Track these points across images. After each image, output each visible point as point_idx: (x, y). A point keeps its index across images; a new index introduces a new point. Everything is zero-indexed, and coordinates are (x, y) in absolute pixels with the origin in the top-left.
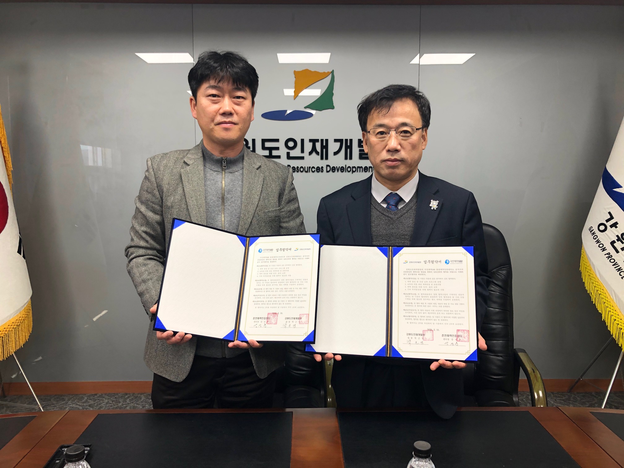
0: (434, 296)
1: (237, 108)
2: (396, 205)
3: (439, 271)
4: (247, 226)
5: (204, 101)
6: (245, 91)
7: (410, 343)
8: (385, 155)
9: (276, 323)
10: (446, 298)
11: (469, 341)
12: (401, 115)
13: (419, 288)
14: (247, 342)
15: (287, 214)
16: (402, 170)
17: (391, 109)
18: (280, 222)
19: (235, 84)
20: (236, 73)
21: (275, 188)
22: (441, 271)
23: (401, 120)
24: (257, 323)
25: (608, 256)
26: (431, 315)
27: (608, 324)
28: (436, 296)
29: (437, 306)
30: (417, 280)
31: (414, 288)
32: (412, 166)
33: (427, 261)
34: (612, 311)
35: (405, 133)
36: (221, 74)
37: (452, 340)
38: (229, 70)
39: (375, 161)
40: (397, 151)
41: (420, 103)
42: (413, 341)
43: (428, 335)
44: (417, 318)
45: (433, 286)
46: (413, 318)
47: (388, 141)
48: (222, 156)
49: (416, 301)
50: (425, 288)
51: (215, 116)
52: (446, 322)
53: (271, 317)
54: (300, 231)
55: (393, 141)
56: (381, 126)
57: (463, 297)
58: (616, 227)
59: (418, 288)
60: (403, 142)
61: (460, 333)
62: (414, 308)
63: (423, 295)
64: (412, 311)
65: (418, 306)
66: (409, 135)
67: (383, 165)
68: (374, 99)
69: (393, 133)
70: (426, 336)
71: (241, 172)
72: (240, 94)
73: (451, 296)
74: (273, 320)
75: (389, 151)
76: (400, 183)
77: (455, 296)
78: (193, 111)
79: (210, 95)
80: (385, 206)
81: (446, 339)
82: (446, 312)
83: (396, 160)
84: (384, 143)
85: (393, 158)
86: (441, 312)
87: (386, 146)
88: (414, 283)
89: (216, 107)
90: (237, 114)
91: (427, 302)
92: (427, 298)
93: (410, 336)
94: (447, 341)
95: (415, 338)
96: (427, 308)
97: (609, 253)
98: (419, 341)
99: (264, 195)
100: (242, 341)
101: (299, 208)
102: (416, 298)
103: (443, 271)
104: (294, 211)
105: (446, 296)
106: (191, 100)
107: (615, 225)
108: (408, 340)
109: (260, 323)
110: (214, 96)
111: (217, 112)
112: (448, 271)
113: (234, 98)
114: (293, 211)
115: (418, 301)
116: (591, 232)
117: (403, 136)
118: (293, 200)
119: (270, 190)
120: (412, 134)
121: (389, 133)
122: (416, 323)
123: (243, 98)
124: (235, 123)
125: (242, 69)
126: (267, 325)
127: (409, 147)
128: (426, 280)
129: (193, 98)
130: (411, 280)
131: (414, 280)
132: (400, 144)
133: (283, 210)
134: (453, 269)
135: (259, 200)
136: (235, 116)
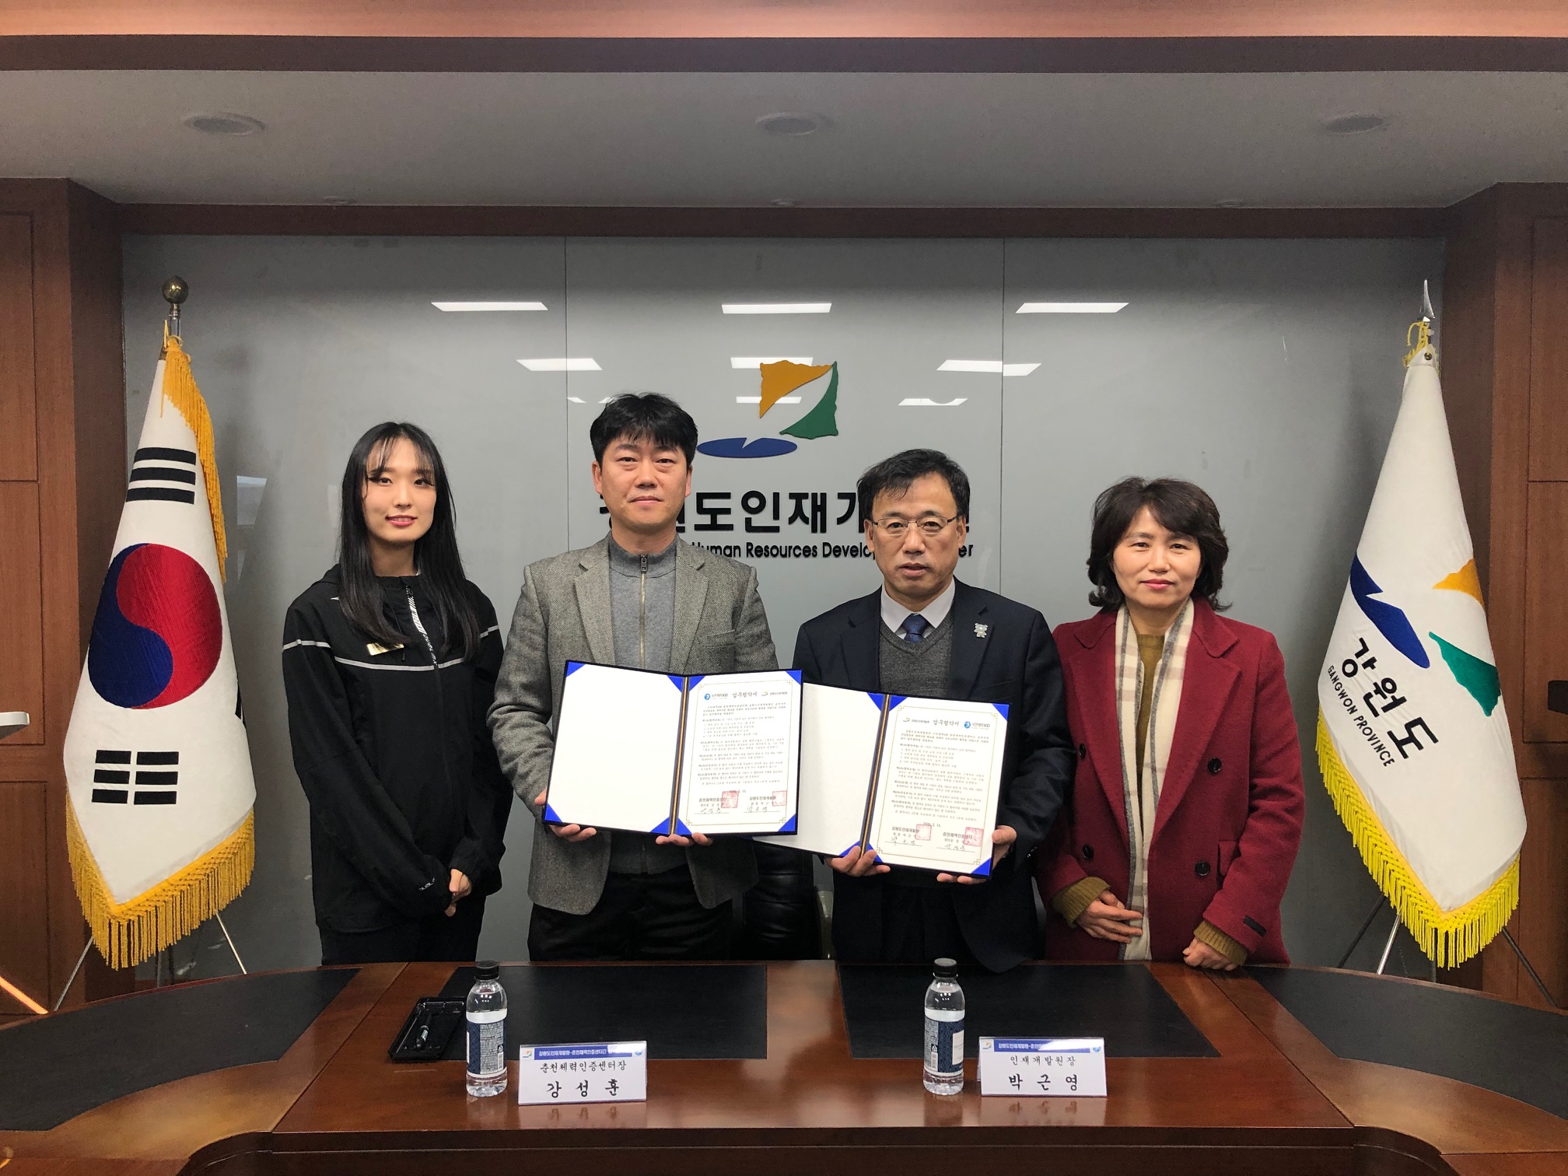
0: (940, 774)
1: (661, 476)
2: (921, 634)
3: (954, 737)
4: (684, 660)
5: (612, 467)
6: (674, 451)
7: (895, 842)
8: (902, 559)
9: (736, 807)
10: (957, 779)
11: (981, 845)
12: (925, 499)
13: (921, 762)
14: (689, 836)
15: (747, 640)
16: (927, 582)
17: (910, 489)
18: (736, 653)
19: (660, 442)
20: (661, 427)
21: (725, 601)
22: (956, 737)
23: (925, 506)
24: (706, 807)
25: (1360, 722)
26: (933, 803)
27: (1364, 853)
28: (943, 774)
29: (942, 790)
30: (920, 748)
31: (913, 761)
32: (942, 578)
33: (939, 721)
34: (1369, 828)
35: (931, 525)
36: (638, 428)
37: (957, 841)
38: (651, 422)
39: (886, 567)
40: (919, 552)
41: (953, 480)
42: (900, 839)
43: (924, 832)
44: (912, 805)
45: (942, 759)
46: (905, 805)
47: (906, 537)
48: (640, 551)
49: (914, 780)
50: (930, 762)
51: (629, 489)
52: (952, 814)
53: (728, 797)
54: (771, 666)
55: (914, 538)
56: (894, 515)
57: (983, 780)
58: (1373, 667)
59: (919, 761)
60: (928, 539)
61: (969, 833)
62: (909, 790)
63: (925, 772)
64: (906, 795)
65: (915, 787)
66: (936, 528)
67: (898, 575)
68: (883, 474)
69: (913, 525)
70: (920, 834)
71: (671, 575)
72: (666, 455)
73: (966, 777)
74: (731, 802)
75: (907, 552)
76: (924, 600)
77: (971, 777)
78: (596, 483)
79: (622, 459)
80: (903, 636)
81: (949, 840)
82: (954, 800)
83: (918, 567)
84: (900, 540)
85: (913, 562)
86: (947, 799)
87: (902, 546)
88: (914, 752)
89: (631, 475)
90: (662, 485)
91: (930, 782)
92: (930, 777)
93: (897, 832)
94: (950, 843)
95: (905, 835)
96: (928, 792)
97: (1362, 717)
98: (909, 840)
99: (708, 610)
100: (682, 836)
101: (767, 631)
102: (914, 776)
103: (959, 738)
104: (759, 636)
105: (958, 775)
106: (594, 466)
107: (1370, 663)
108: (894, 836)
109: (710, 807)
110: (628, 459)
111: (631, 483)
112: (967, 738)
113: (658, 462)
114: (757, 636)
115: (916, 781)
116: (1331, 676)
117: (927, 530)
118: (757, 618)
119: (718, 602)
120: (941, 528)
121: (907, 527)
122: (909, 813)
123: (671, 461)
124: (659, 498)
125: (673, 419)
126: (722, 810)
127: (937, 547)
128: (932, 750)
129: (596, 463)
130: (911, 748)
131: (915, 748)
132: (924, 542)
133: (741, 634)
134: (974, 737)
135: (701, 618)
136: (659, 488)
